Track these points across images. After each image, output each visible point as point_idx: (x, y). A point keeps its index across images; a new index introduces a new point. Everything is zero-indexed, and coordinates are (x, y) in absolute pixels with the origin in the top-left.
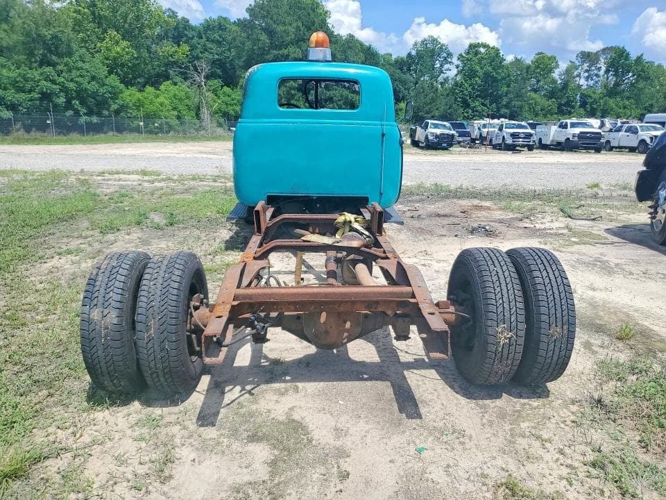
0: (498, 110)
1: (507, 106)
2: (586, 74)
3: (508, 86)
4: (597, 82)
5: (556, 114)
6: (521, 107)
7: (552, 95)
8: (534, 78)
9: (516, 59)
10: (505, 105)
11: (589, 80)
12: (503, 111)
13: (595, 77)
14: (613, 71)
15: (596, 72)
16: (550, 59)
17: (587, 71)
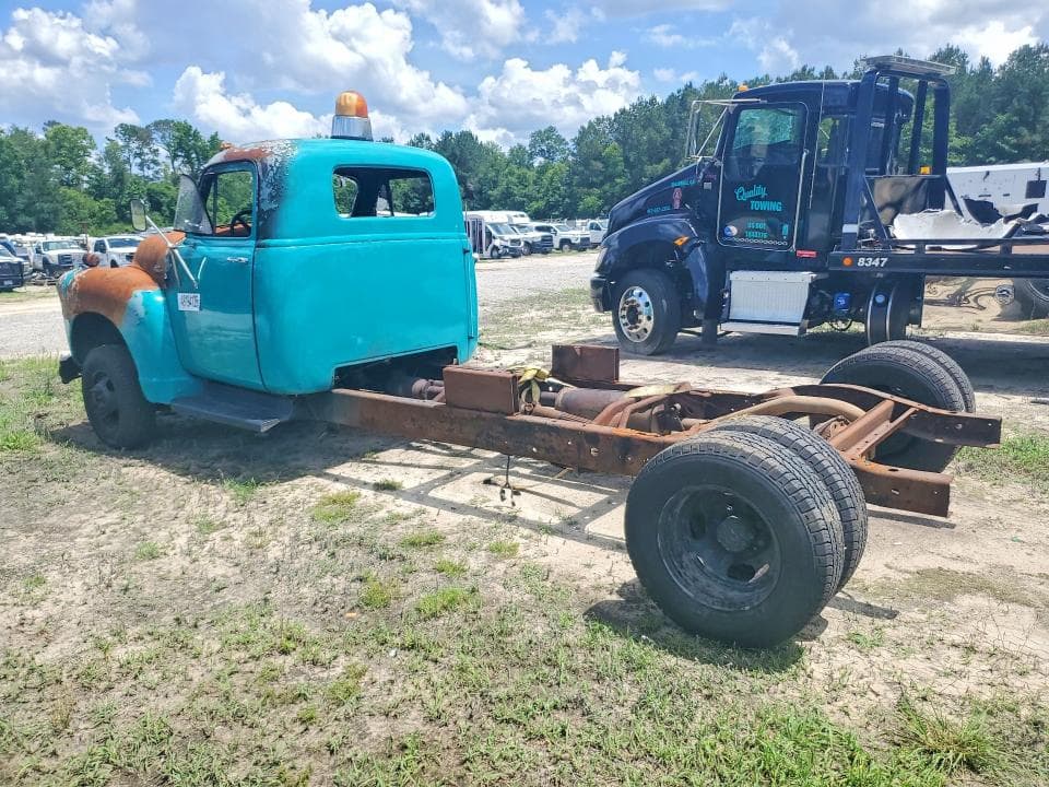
0: (13, 217)
1: (27, 211)
2: (138, 160)
3: (20, 176)
4: (157, 172)
5: (116, 221)
6: (55, 212)
7: (98, 191)
8: (59, 162)
9: (17, 130)
10: (23, 211)
11: (145, 169)
12: (22, 219)
13: (152, 165)
14: (184, 157)
15: (151, 156)
16: (76, 132)
17: (139, 155)
